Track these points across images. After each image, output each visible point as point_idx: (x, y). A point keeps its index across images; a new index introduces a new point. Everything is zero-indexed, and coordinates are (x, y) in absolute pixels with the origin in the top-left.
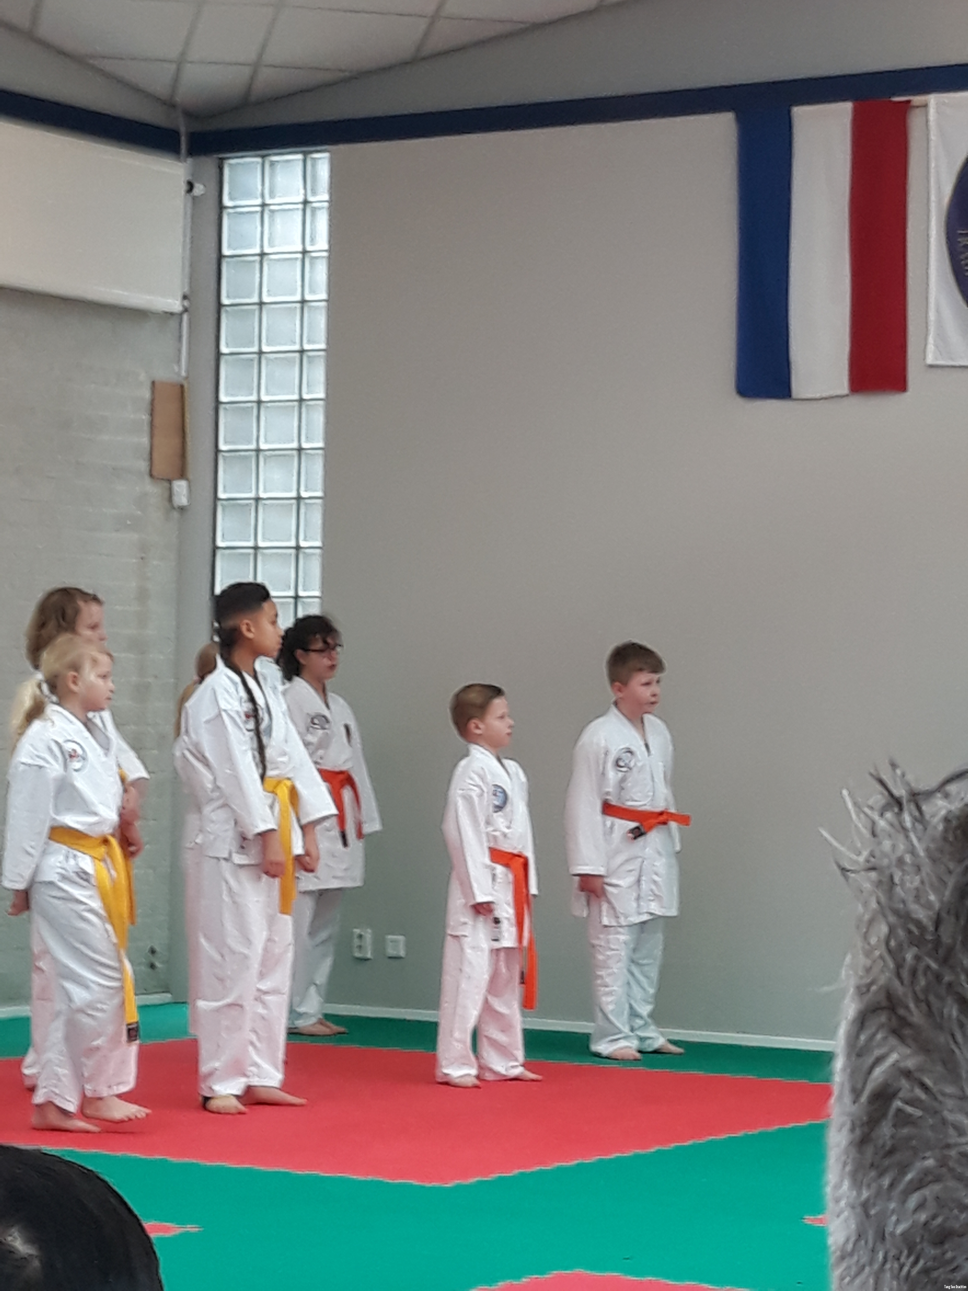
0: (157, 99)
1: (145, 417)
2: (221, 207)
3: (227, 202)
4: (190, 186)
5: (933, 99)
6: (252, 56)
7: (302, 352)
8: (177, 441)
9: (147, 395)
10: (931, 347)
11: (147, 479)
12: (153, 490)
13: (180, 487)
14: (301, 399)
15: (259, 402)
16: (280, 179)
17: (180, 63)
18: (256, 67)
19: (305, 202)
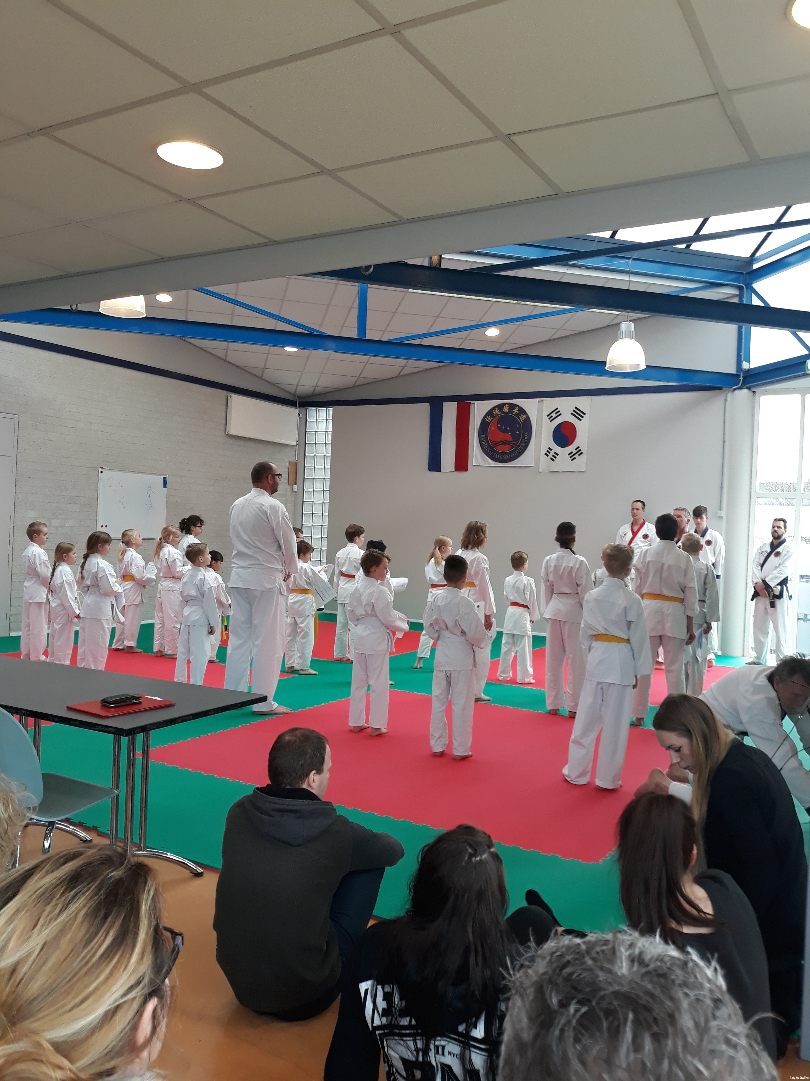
0: (292, 394)
1: (287, 470)
2: (306, 420)
3: (308, 419)
4: (299, 415)
5: (476, 402)
6: (315, 385)
7: (325, 455)
8: (294, 476)
9: (288, 464)
10: (474, 461)
11: (287, 484)
12: (289, 487)
13: (295, 487)
14: (325, 467)
15: (314, 467)
16: (320, 414)
17: (297, 385)
18: (316, 387)
19: (327, 420)
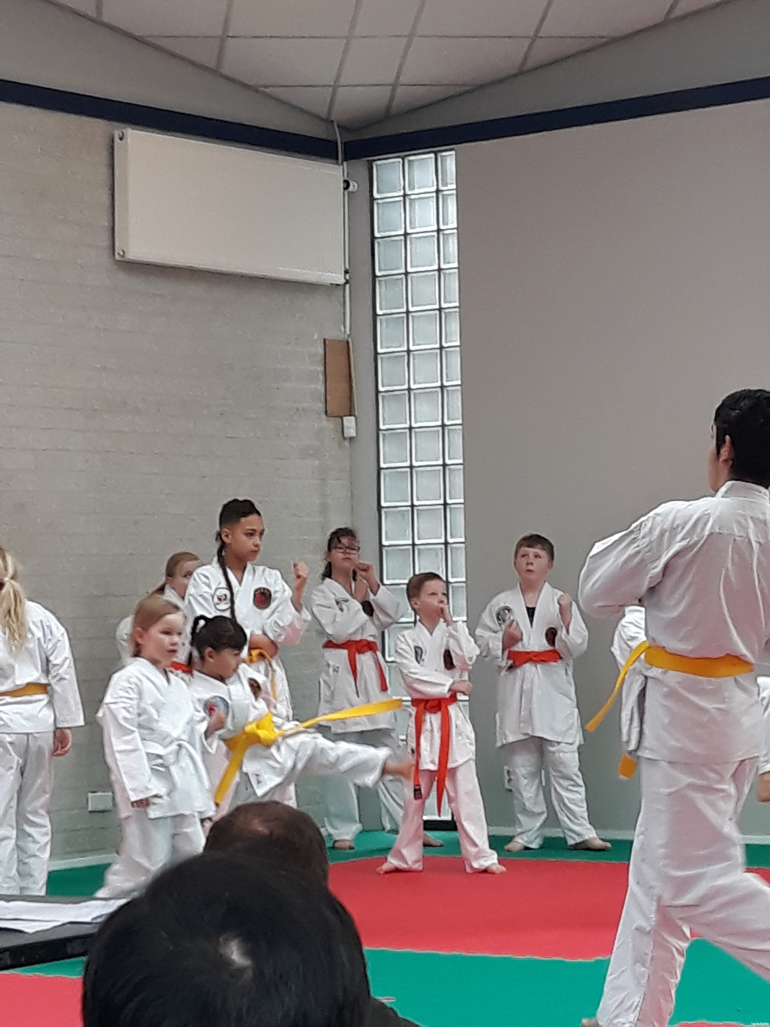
0: (318, 117)
1: (320, 368)
2: (372, 199)
3: (376, 195)
4: (347, 184)
6: (391, 78)
7: (440, 309)
8: (345, 386)
9: (321, 351)
11: (324, 416)
12: (329, 425)
13: (349, 422)
14: (441, 348)
15: (409, 351)
16: (417, 174)
17: (335, 87)
18: (394, 86)
19: (438, 191)
